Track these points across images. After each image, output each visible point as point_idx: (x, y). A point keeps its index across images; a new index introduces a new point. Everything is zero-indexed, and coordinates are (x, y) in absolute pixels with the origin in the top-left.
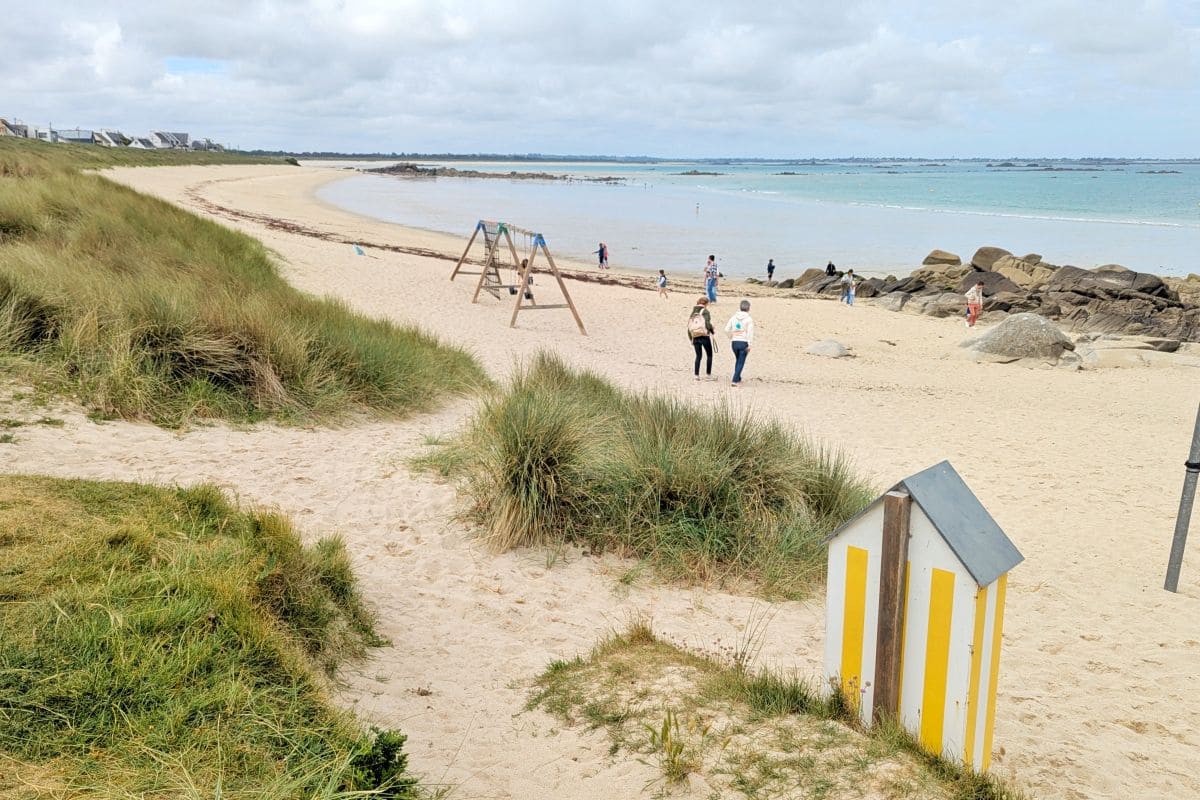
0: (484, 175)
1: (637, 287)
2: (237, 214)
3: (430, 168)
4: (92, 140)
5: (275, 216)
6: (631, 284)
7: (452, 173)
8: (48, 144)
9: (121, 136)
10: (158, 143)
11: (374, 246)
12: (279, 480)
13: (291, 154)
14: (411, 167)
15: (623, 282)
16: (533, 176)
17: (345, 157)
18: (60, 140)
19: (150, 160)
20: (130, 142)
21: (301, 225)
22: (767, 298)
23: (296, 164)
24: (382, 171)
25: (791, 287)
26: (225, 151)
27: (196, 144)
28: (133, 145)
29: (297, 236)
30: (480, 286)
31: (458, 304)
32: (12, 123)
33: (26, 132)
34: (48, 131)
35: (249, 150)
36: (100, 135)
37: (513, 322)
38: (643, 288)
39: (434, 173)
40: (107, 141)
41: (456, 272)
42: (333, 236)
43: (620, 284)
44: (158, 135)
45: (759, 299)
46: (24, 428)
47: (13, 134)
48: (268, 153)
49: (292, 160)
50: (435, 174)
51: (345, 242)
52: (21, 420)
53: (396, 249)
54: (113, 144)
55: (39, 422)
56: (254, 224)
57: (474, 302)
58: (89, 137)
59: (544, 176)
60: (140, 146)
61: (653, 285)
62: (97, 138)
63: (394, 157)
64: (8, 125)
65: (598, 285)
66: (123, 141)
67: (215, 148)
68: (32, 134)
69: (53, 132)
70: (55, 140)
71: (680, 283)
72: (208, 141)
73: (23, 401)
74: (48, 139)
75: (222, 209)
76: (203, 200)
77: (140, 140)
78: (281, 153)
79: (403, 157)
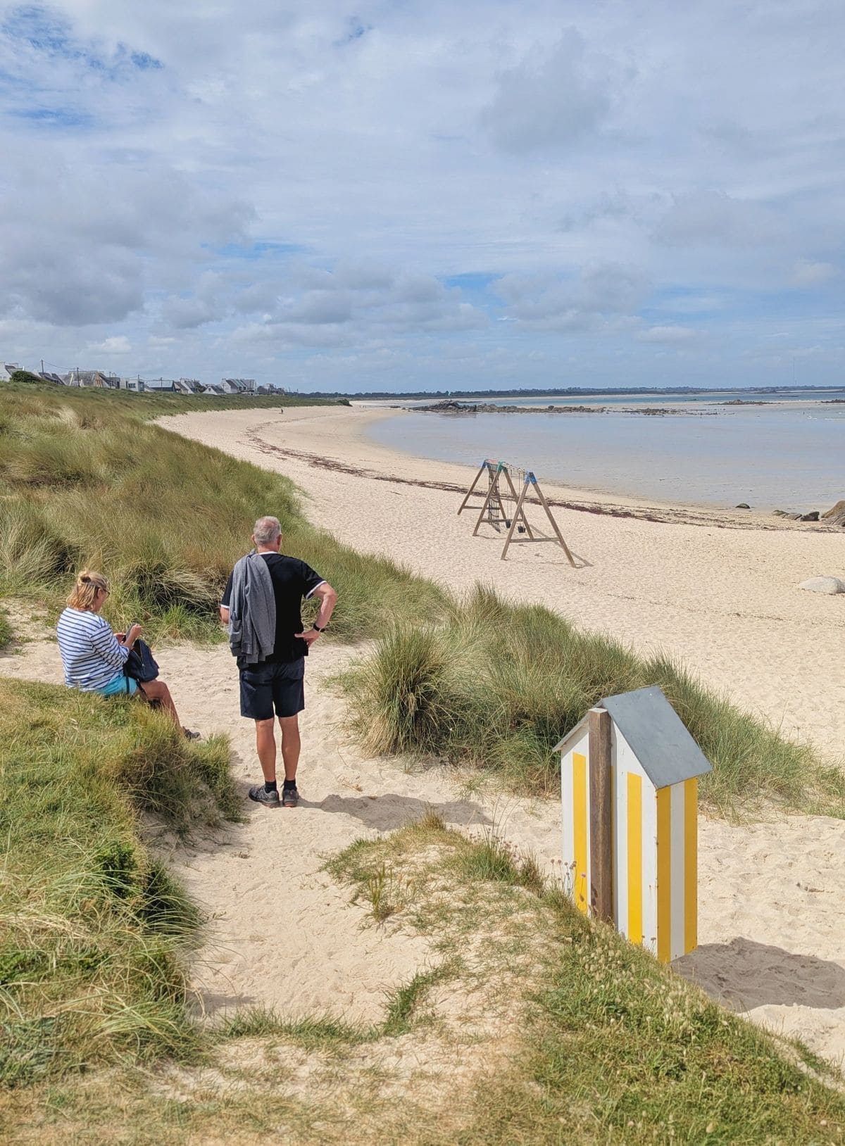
0: (524, 410)
1: (650, 519)
2: (286, 453)
3: (470, 405)
4: (172, 389)
5: (320, 455)
6: (644, 517)
7: (492, 409)
8: (135, 394)
9: (197, 383)
10: (228, 389)
11: (403, 481)
12: (210, 691)
13: (346, 395)
14: (453, 405)
15: (637, 514)
16: (570, 410)
17: (394, 396)
18: (146, 390)
19: (219, 405)
20: (205, 389)
21: (340, 461)
22: (785, 532)
23: (349, 405)
24: (425, 409)
25: (816, 519)
26: (287, 394)
27: (261, 389)
28: (207, 392)
29: (334, 474)
30: (481, 520)
31: (459, 536)
32: (107, 376)
33: (118, 383)
34: (137, 383)
35: (308, 393)
36: (179, 384)
37: (504, 555)
38: (656, 521)
39: (475, 409)
40: (186, 389)
41: (463, 507)
42: (367, 473)
43: (634, 516)
44: (229, 382)
45: (778, 532)
46: (33, 643)
47: (107, 386)
48: (325, 395)
49: (344, 400)
50: (475, 411)
51: (376, 478)
52: (33, 637)
53: (422, 484)
54: (190, 392)
55: (45, 639)
56: (300, 462)
57: (475, 535)
58: (171, 386)
59: (581, 409)
60: (213, 392)
61: (667, 517)
62: (177, 387)
63: (439, 395)
64: (104, 378)
65: (610, 518)
66: (198, 388)
67: (277, 392)
68: (123, 385)
69: (140, 383)
70: (142, 390)
71: (696, 515)
72: (271, 386)
73: (39, 622)
74: (136, 389)
75: (274, 448)
76: (260, 440)
77: (212, 387)
78: (336, 395)
79: (445, 395)
